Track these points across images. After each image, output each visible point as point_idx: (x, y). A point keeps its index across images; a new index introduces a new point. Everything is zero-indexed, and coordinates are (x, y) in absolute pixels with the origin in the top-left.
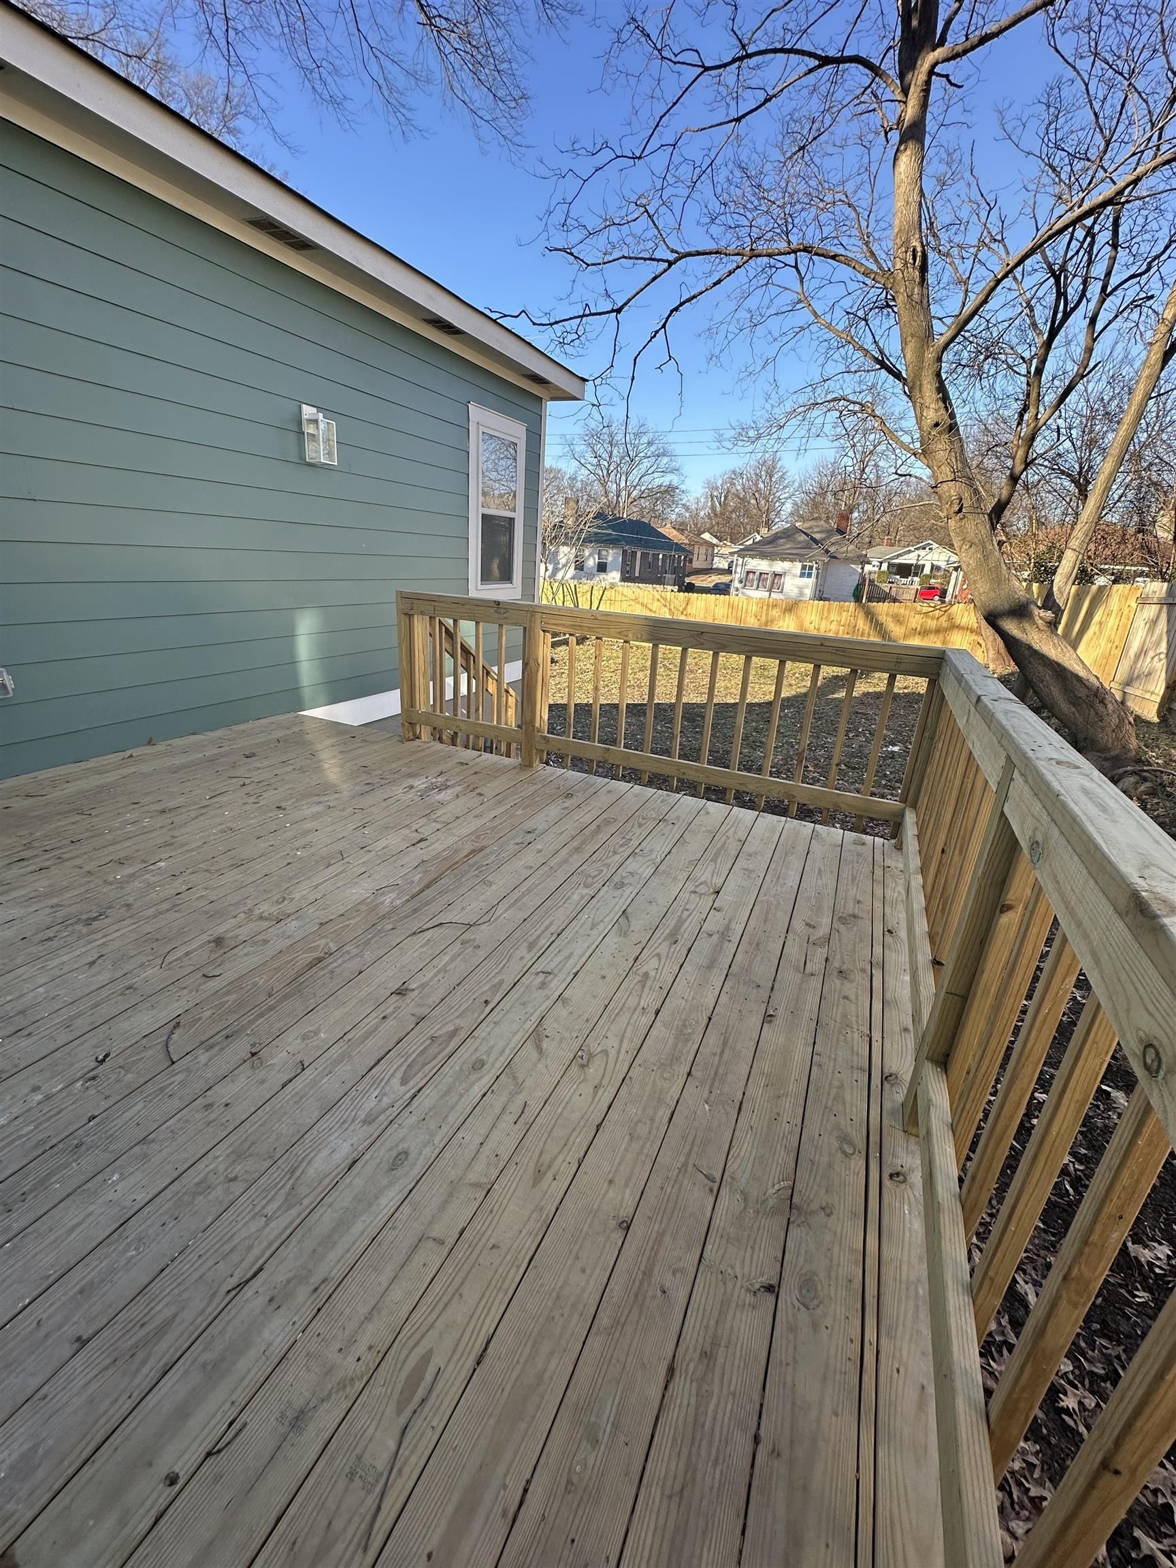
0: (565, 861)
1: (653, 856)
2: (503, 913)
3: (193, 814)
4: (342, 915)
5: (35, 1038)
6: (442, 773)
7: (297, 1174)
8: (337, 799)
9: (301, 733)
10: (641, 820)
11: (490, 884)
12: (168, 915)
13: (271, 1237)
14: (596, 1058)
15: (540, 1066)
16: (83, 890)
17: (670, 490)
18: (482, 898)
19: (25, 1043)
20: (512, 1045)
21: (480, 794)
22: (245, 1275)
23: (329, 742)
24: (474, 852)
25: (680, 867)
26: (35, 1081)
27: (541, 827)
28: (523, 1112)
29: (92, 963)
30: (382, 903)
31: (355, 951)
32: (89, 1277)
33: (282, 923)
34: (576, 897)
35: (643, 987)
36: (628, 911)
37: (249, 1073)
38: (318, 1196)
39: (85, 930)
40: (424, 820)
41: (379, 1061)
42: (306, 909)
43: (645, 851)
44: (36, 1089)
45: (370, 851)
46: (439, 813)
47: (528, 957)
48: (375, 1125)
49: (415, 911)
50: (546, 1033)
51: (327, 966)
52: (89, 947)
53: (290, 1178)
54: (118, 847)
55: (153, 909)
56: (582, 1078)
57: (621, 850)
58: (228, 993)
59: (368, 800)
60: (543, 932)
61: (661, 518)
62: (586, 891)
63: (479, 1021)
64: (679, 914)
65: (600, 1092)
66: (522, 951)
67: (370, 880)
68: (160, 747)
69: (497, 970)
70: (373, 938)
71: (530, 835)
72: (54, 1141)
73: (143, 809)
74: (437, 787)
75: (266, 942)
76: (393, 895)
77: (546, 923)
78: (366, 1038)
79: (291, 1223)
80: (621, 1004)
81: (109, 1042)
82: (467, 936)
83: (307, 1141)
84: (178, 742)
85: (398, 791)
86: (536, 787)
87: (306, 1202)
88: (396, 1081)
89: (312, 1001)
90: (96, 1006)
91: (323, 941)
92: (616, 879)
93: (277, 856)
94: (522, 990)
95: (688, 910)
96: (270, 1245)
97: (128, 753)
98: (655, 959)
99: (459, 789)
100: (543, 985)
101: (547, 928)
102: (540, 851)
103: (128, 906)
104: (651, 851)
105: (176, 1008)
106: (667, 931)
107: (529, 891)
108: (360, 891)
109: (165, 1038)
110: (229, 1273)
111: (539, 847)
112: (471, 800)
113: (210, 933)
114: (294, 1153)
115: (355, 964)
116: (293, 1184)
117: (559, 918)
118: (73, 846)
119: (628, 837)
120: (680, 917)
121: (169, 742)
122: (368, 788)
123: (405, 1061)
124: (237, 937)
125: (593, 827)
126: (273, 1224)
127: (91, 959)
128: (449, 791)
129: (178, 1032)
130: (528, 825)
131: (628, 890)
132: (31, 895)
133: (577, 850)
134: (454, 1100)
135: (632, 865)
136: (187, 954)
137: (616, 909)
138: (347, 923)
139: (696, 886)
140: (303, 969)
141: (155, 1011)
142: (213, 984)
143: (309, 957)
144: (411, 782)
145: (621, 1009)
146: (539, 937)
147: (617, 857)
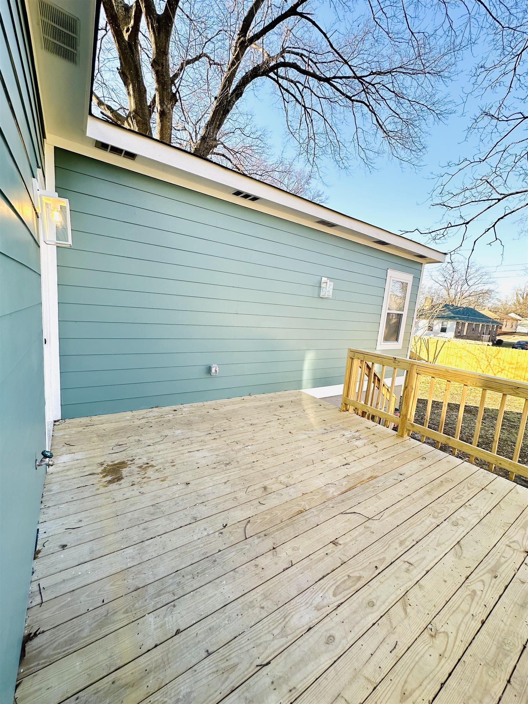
0: (421, 498)
1: (478, 511)
2: (386, 518)
3: (261, 428)
4: (311, 492)
5: (207, 507)
6: (358, 431)
7: (287, 620)
8: (312, 434)
9: (300, 400)
10: (469, 485)
11: (380, 498)
12: (249, 470)
13: (275, 647)
14: (440, 635)
15: (405, 622)
16: (225, 451)
17: (488, 292)
18: (375, 505)
19: (204, 508)
20: (390, 600)
21: (376, 447)
22: (264, 661)
23: (311, 406)
24: (372, 478)
25: (498, 525)
26: (205, 526)
27: (408, 473)
28: (395, 647)
29: (225, 483)
30: (328, 492)
31: (316, 513)
32: (213, 624)
33: (288, 488)
34: (428, 522)
35: (473, 600)
36: (461, 542)
37: (272, 557)
38: (294, 638)
39: (225, 468)
40: (348, 454)
41: (324, 577)
42: (297, 484)
43: (472, 506)
44: (205, 529)
45: (325, 463)
46: (356, 451)
47: (400, 549)
48: (320, 612)
49: (343, 501)
50: (410, 602)
51: (304, 516)
52: (225, 475)
53: (284, 621)
54: (237, 436)
55: (245, 466)
56: (431, 644)
57: (457, 500)
58: (267, 514)
59: (324, 438)
60: (408, 537)
61: (481, 305)
62: (434, 520)
63: (372, 577)
64: (498, 557)
65: (443, 660)
66: (396, 544)
67: (324, 478)
68: (252, 397)
69: (382, 550)
70: (324, 508)
71: (401, 476)
72: (208, 555)
73: (246, 422)
74: (355, 438)
75: (282, 495)
76: (333, 489)
77: (410, 532)
78: (319, 561)
79: (283, 645)
80: (457, 606)
81: (227, 520)
82: (367, 524)
83: (292, 605)
84: (258, 396)
85: (337, 435)
86: (405, 449)
87: (289, 637)
88: (331, 592)
89: (297, 531)
90: (225, 501)
91: (303, 503)
92: (453, 518)
93: (289, 455)
94: (396, 568)
95: (504, 557)
96: (274, 652)
97: (243, 398)
98: (480, 584)
99: (365, 441)
100: (407, 571)
101: (410, 536)
102: (407, 487)
103: (238, 462)
104: (477, 507)
105: (249, 514)
106: (489, 567)
107: (400, 509)
108: (320, 482)
109: (245, 526)
110: (258, 656)
111: (407, 485)
112: (370, 449)
113: (262, 483)
114: (286, 608)
115: (315, 520)
116: (285, 625)
117: (418, 532)
118: (225, 432)
119: (461, 493)
120: (498, 561)
121: (255, 395)
122: (325, 431)
123: (335, 583)
124: (272, 488)
125: (438, 481)
126: (276, 641)
127: (225, 481)
128: (361, 441)
129: (249, 525)
130: (401, 470)
131: (461, 529)
132: (212, 448)
133: (428, 493)
134: (358, 618)
135: (462, 512)
136: (255, 490)
137: (453, 538)
138: (313, 497)
139: (510, 542)
140: (295, 513)
141: (242, 512)
142: (262, 508)
143: (298, 509)
144: (343, 432)
145: (457, 609)
146: (406, 539)
147: (453, 505)
